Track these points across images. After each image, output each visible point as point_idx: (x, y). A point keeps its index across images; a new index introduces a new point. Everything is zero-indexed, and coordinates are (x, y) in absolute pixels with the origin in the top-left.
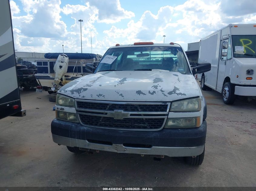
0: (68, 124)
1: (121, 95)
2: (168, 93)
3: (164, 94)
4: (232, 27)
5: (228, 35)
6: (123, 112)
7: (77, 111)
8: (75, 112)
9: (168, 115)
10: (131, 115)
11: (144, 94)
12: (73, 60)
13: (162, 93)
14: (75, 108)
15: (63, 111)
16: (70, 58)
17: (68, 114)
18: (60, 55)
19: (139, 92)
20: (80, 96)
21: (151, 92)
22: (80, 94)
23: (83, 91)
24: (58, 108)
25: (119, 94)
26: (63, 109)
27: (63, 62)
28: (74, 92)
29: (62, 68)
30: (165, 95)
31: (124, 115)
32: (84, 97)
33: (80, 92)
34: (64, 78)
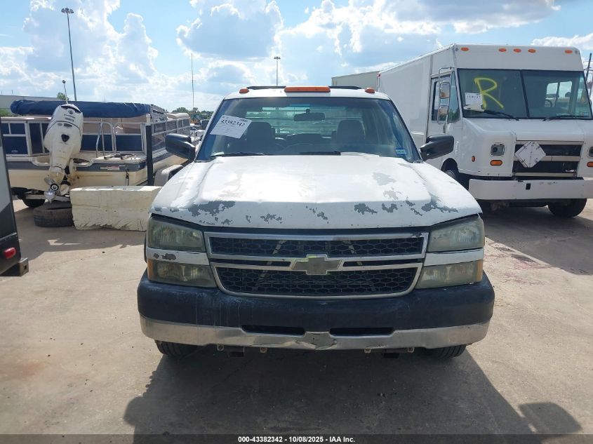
0: (187, 292)
1: (322, 215)
2: (423, 208)
3: (415, 211)
4: (457, 50)
5: (451, 68)
6: (326, 257)
7: (211, 260)
8: (207, 263)
9: (423, 260)
10: (346, 264)
11: (373, 212)
12: (93, 121)
13: (411, 207)
14: (205, 254)
15: (172, 261)
16: (85, 115)
17: (183, 268)
18: (59, 107)
19: (361, 208)
20: (216, 219)
21: (388, 206)
22: (218, 215)
23: (223, 208)
24: (156, 256)
25: (317, 213)
26: (173, 257)
27: (71, 126)
28: (199, 211)
29: (68, 142)
30: (418, 213)
31: (330, 265)
32: (227, 221)
33: (215, 210)
34: (72, 165)
